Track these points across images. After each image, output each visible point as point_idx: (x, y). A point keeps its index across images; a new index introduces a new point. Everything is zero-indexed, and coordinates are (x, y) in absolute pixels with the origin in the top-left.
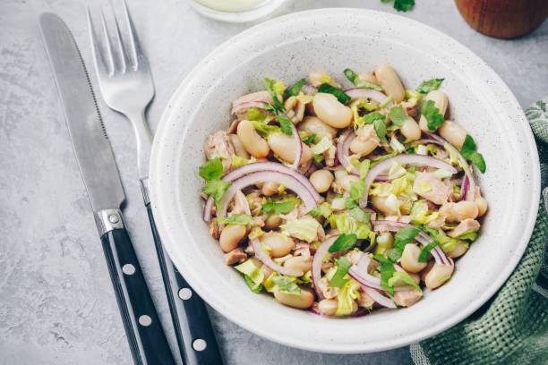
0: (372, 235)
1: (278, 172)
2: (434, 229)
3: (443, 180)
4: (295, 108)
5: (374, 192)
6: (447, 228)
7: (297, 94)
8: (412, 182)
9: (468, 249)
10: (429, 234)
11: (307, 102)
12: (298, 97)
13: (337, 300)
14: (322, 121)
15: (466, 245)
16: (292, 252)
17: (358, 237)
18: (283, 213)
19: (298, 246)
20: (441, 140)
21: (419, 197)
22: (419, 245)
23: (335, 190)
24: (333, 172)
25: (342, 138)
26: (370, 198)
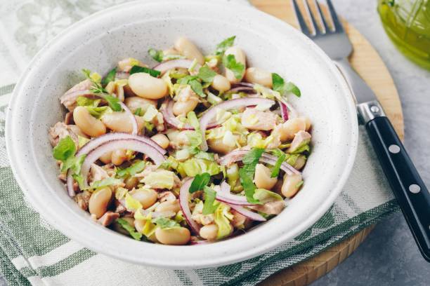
0: (222, 169)
1: (122, 139)
2: (273, 149)
3: (265, 112)
4: (115, 91)
5: (210, 137)
6: (284, 146)
7: (114, 80)
8: (239, 121)
9: (306, 161)
10: (271, 153)
11: (124, 85)
12: (115, 82)
13: (215, 224)
14: (142, 98)
15: (304, 157)
16: (158, 200)
17: (211, 174)
18: (138, 173)
19: (162, 194)
20: (250, 85)
21: (250, 131)
22: (265, 165)
23: (174, 147)
24: (166, 135)
25: (164, 106)
26: (208, 142)
